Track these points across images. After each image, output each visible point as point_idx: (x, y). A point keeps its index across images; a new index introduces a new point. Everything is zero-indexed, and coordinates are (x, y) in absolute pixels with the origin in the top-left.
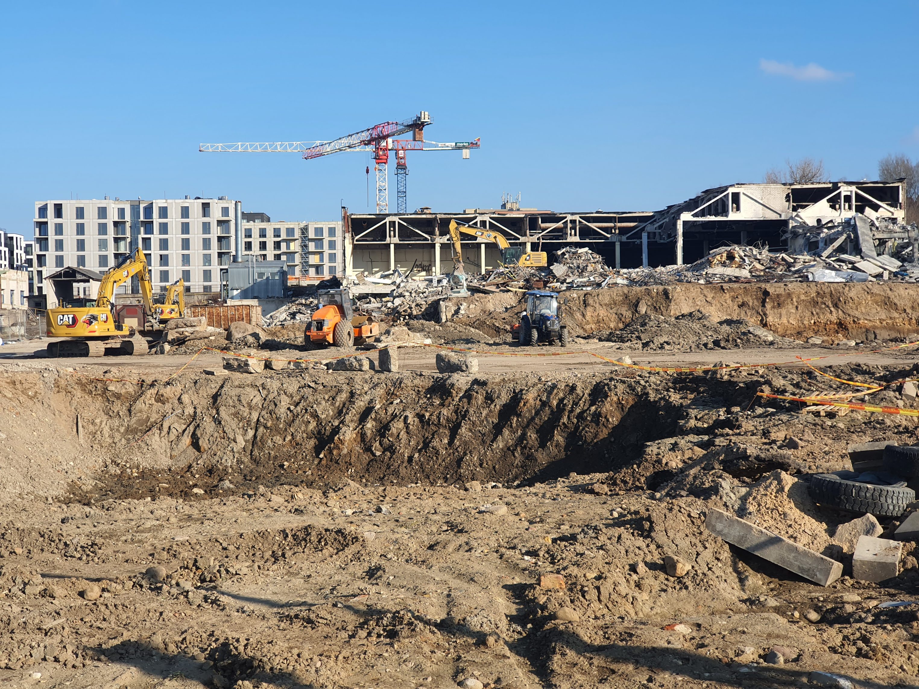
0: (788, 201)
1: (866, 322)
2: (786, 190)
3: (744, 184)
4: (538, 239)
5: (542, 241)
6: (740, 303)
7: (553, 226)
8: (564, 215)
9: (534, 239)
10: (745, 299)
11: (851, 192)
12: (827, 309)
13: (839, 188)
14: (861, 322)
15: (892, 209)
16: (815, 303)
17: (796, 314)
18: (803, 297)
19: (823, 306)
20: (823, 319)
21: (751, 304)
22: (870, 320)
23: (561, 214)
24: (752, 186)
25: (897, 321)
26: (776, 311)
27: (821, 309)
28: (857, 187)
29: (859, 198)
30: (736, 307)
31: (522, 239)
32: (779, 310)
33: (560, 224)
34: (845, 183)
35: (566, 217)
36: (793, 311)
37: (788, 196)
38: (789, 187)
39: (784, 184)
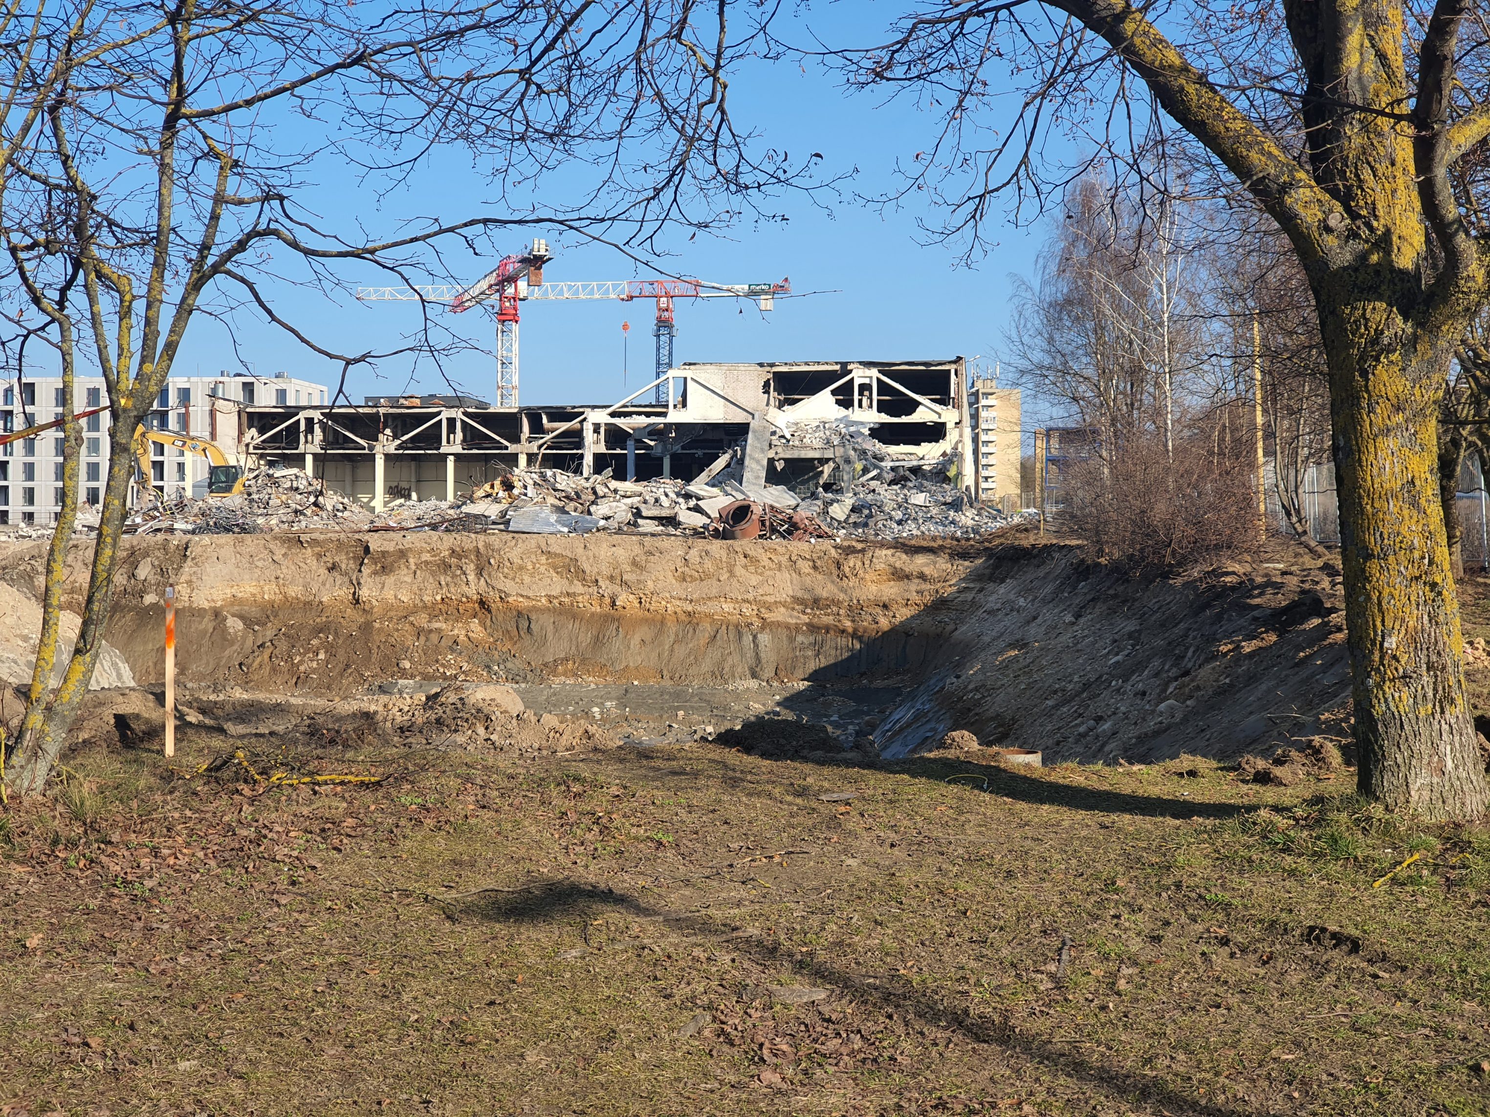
0: (767, 392)
1: (521, 599)
2: (765, 375)
3: (695, 364)
4: (540, 447)
5: (543, 451)
6: (329, 565)
7: (564, 426)
8: (581, 410)
9: (533, 448)
10: (337, 559)
11: (871, 378)
12: (463, 577)
13: (850, 371)
14: (510, 599)
15: (937, 407)
16: (445, 567)
17: (412, 583)
18: (426, 557)
19: (458, 572)
20: (454, 593)
21: (343, 566)
22: (529, 598)
23: (574, 407)
24: (708, 366)
25: (580, 599)
26: (378, 579)
27: (454, 576)
28: (880, 371)
29: (883, 388)
30: (323, 571)
31: (512, 448)
32: (383, 578)
33: (574, 424)
34: (861, 363)
35: (583, 413)
36: (408, 579)
37: (767, 385)
38: (768, 369)
39: (761, 365)
